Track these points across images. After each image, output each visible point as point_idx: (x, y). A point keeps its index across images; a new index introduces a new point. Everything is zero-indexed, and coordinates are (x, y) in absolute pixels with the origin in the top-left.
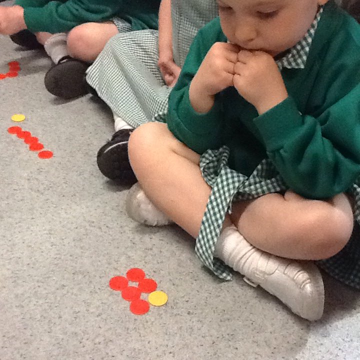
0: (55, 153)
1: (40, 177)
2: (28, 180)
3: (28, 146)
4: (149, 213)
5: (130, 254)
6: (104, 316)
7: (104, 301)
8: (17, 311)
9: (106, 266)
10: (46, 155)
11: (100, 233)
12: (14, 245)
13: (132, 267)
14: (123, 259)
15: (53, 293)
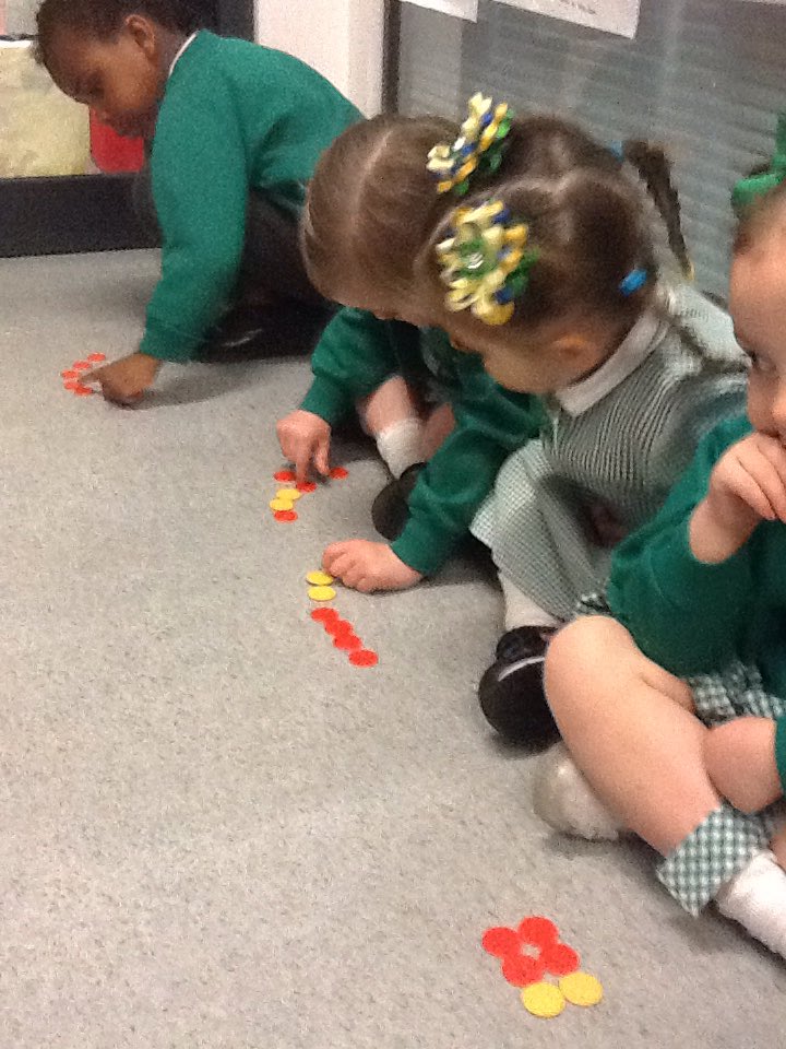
0: (384, 657)
1: (349, 703)
2: (327, 705)
3: (331, 638)
4: (581, 810)
5: (522, 884)
6: (463, 1012)
7: (465, 979)
8: (287, 976)
9: (474, 904)
10: (364, 658)
11: (462, 833)
12: (289, 836)
13: (527, 915)
14: (507, 895)
15: (362, 947)
